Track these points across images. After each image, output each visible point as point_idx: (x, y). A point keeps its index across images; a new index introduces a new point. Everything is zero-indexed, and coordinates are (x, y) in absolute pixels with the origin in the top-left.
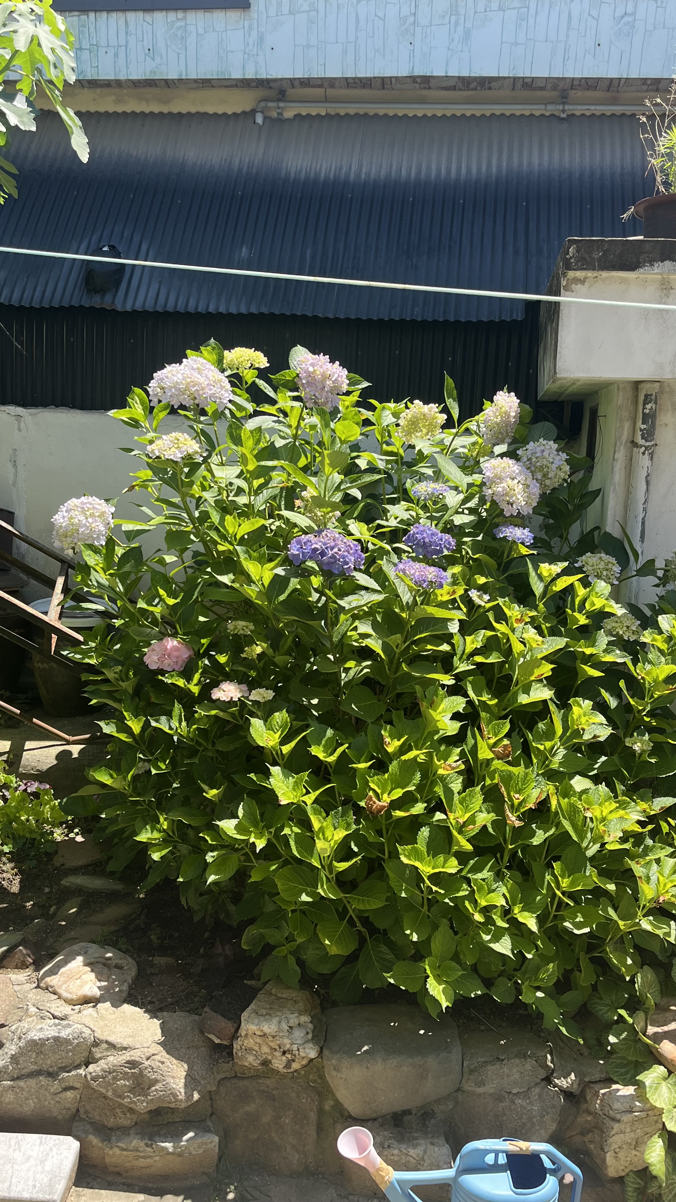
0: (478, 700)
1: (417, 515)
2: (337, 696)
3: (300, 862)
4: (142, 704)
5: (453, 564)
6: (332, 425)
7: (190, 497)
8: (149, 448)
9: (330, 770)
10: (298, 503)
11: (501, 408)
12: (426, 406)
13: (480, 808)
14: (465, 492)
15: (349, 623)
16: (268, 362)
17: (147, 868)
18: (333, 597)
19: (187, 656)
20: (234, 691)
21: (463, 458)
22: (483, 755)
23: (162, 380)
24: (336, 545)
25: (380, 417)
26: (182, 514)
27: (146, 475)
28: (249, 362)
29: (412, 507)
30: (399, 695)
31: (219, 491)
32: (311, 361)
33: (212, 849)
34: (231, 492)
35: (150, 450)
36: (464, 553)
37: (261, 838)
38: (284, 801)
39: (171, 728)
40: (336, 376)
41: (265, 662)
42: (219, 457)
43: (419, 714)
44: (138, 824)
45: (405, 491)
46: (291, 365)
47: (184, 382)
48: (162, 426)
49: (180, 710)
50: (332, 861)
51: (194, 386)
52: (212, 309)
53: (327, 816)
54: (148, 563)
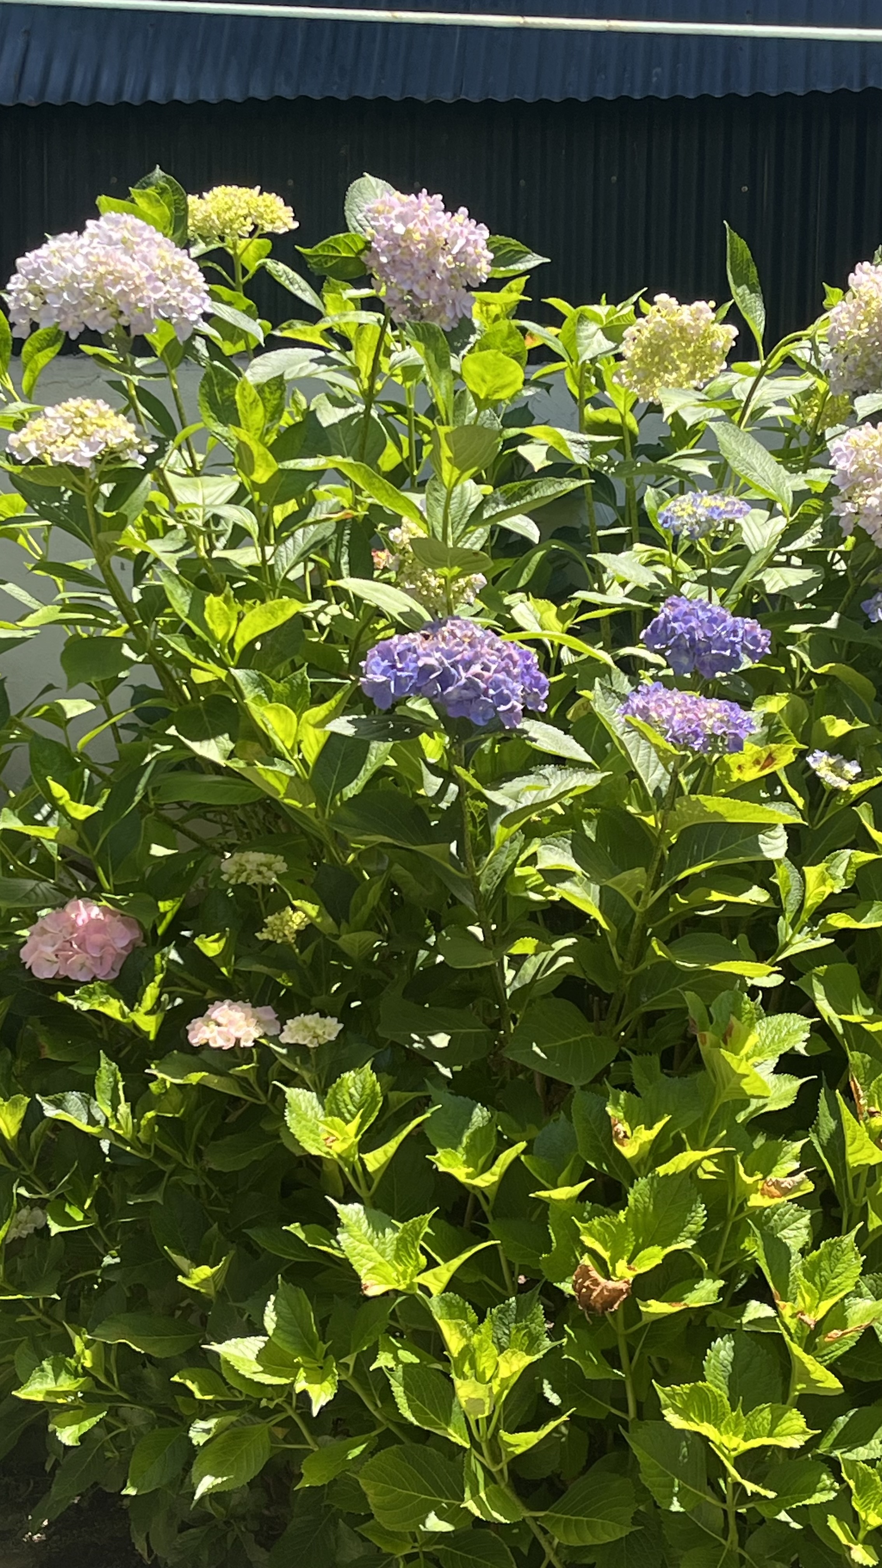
0: (841, 1021)
1: (675, 573)
2: (496, 1026)
3: (422, 1436)
4: (21, 1064)
5: (771, 692)
6: (455, 363)
7: (119, 554)
8: (14, 439)
9: (486, 1208)
10: (382, 558)
11: (867, 303)
12: (685, 307)
13: (857, 1285)
14: (788, 514)
15: (517, 845)
16: (294, 219)
17: (48, 1468)
18: (475, 784)
19: (125, 943)
20: (242, 1023)
21: (783, 430)
22: (859, 1156)
23: (37, 272)
24: (477, 656)
25: (573, 340)
26: (103, 598)
27: (12, 506)
28: (249, 220)
29: (662, 555)
30: (651, 1019)
31: (188, 536)
32: (398, 210)
33: (205, 1411)
34: (218, 539)
35: (16, 444)
36: (794, 663)
37: (321, 1381)
38: (374, 1288)
39: (92, 1121)
40: (461, 242)
41: (317, 947)
42: (186, 454)
43: (698, 1062)
44: (21, 1356)
45: (644, 519)
46: (352, 223)
47: (90, 274)
48: (45, 385)
49: (114, 1075)
50: (497, 1429)
51: (115, 283)
52: (156, 94)
53: (481, 1321)
54: (24, 720)
